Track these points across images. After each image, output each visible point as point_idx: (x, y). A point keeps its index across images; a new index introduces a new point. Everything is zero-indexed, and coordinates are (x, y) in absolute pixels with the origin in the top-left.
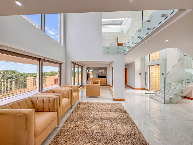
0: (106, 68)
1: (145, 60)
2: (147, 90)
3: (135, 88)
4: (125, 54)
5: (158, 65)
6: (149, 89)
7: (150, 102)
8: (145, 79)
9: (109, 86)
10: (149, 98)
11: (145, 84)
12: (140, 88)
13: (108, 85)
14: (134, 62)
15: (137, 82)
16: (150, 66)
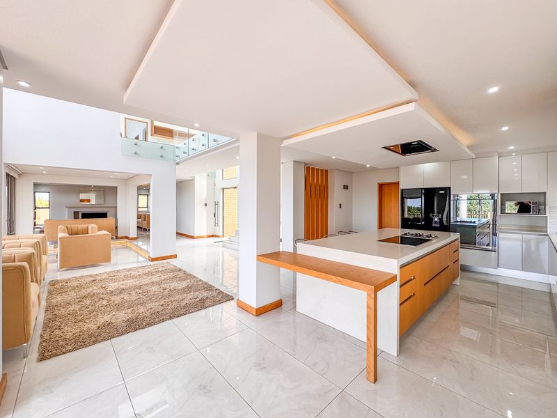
0: (116, 187)
1: (215, 177)
2: (218, 237)
3: (195, 236)
4: (178, 164)
5: (235, 188)
6: (221, 234)
7: (223, 253)
8: (215, 214)
9: (127, 240)
10: (221, 248)
11: (213, 225)
12: (205, 234)
13: (122, 238)
14: (193, 180)
15: (200, 223)
16: (223, 189)
